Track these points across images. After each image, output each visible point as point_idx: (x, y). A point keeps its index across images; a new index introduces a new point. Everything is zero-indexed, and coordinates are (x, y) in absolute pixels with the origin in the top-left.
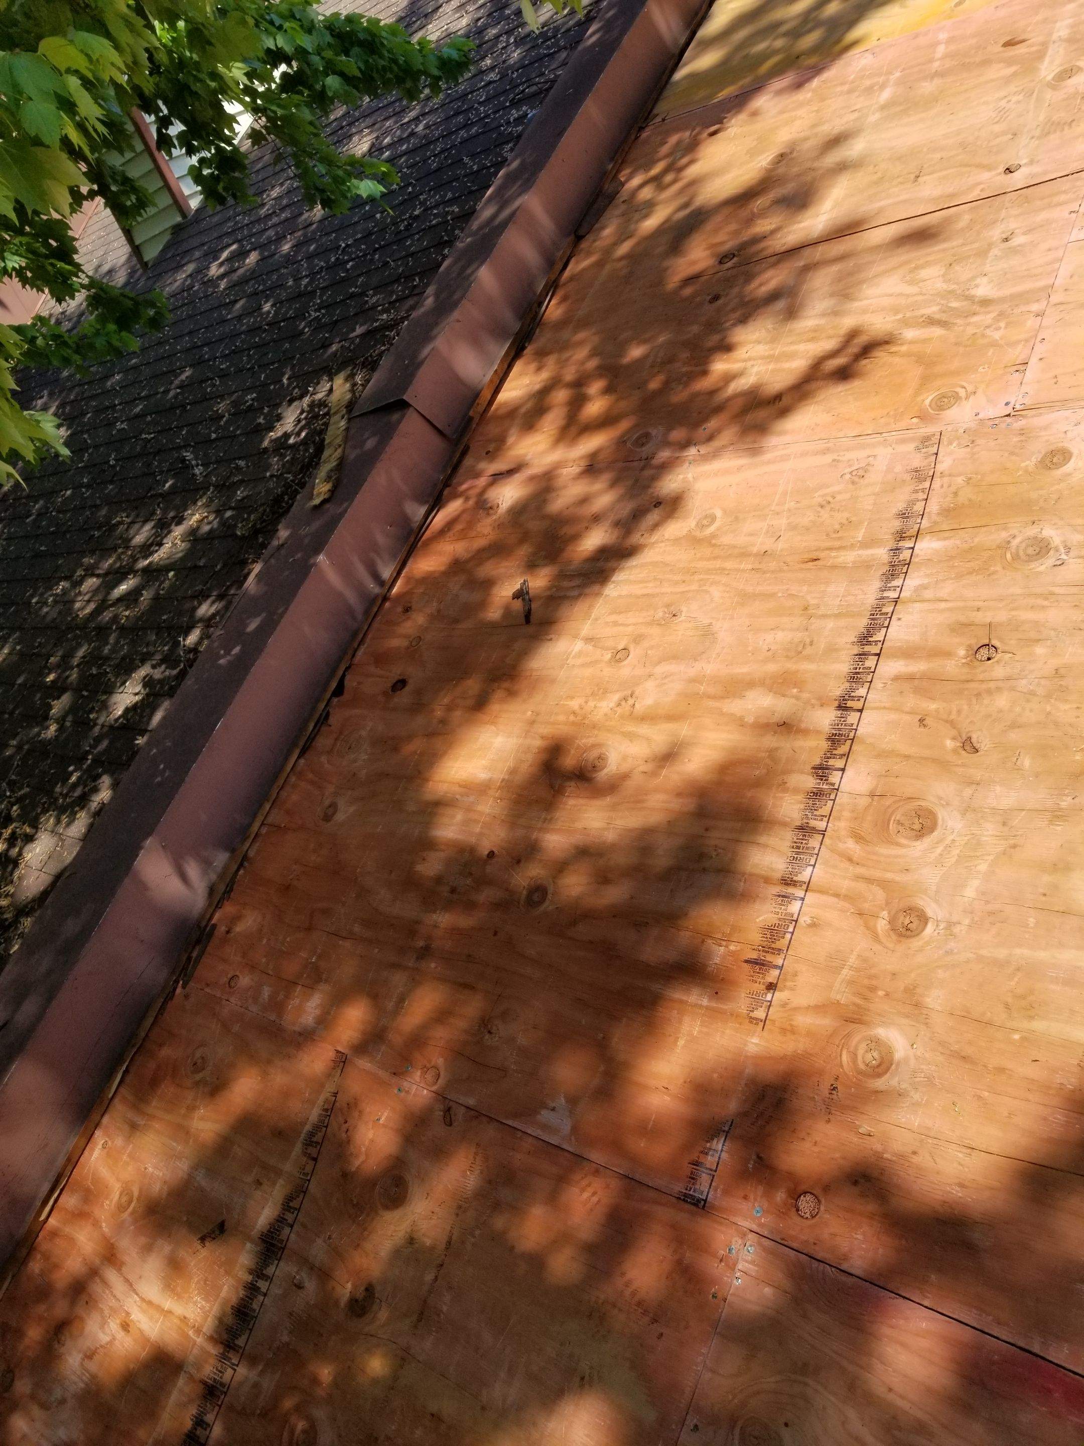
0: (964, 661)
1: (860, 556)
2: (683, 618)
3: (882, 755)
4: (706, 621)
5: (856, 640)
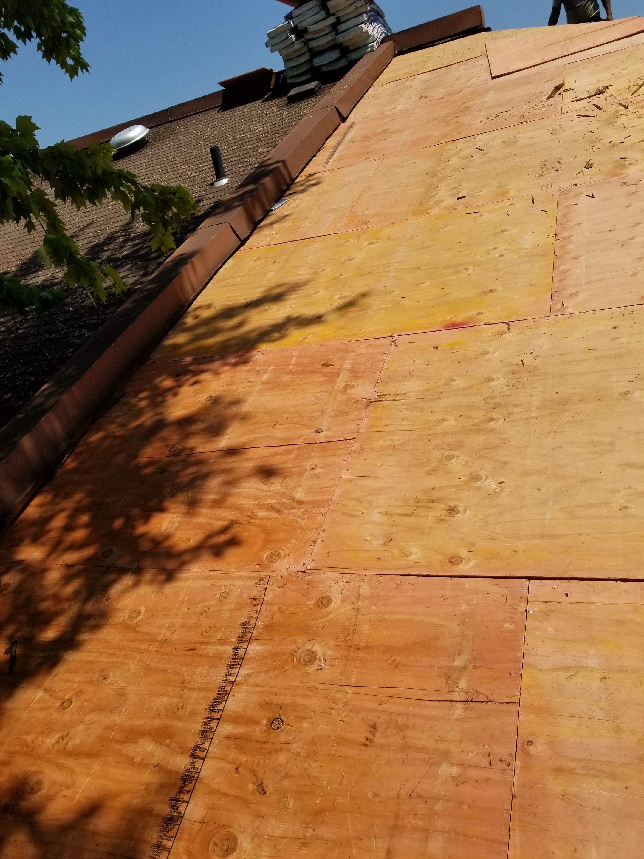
0: (265, 728)
1: (217, 650)
2: (109, 681)
4: (123, 685)
5: (208, 707)
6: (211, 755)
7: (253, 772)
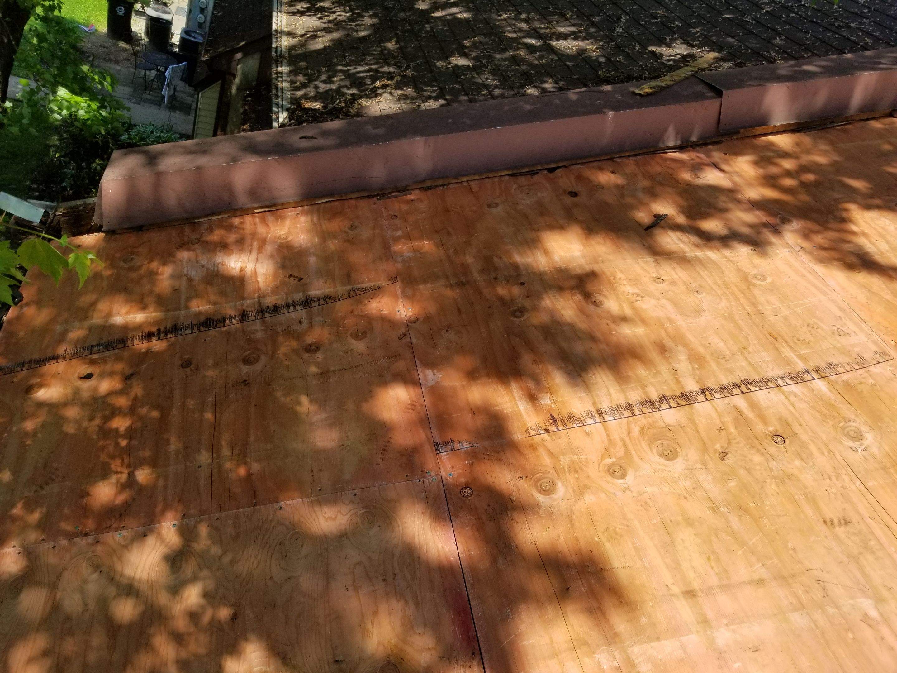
0: (767, 432)
1: (792, 357)
2: (699, 296)
3: (691, 420)
4: (705, 308)
5: (743, 379)
6: (714, 403)
7: (729, 443)
